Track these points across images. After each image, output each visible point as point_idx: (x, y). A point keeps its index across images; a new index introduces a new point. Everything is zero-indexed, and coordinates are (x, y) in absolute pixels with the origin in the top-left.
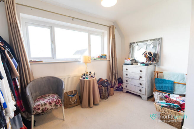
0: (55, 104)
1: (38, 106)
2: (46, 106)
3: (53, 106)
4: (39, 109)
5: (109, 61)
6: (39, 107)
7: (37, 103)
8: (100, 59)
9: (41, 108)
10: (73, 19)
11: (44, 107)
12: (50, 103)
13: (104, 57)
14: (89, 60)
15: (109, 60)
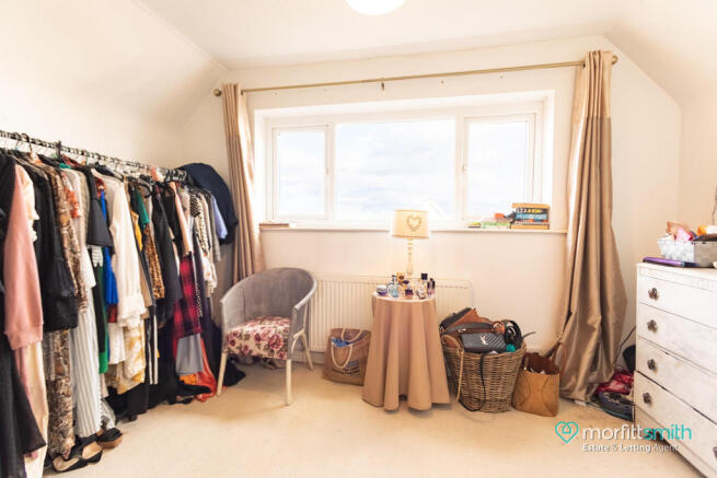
0: (269, 345)
1: (235, 334)
2: (247, 343)
3: (262, 347)
4: (233, 343)
5: (561, 238)
6: (235, 338)
7: (237, 329)
8: (504, 228)
9: (238, 342)
10: (383, 85)
11: (244, 343)
12: (258, 338)
13: (531, 217)
14: (410, 226)
15: (564, 231)
